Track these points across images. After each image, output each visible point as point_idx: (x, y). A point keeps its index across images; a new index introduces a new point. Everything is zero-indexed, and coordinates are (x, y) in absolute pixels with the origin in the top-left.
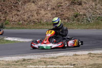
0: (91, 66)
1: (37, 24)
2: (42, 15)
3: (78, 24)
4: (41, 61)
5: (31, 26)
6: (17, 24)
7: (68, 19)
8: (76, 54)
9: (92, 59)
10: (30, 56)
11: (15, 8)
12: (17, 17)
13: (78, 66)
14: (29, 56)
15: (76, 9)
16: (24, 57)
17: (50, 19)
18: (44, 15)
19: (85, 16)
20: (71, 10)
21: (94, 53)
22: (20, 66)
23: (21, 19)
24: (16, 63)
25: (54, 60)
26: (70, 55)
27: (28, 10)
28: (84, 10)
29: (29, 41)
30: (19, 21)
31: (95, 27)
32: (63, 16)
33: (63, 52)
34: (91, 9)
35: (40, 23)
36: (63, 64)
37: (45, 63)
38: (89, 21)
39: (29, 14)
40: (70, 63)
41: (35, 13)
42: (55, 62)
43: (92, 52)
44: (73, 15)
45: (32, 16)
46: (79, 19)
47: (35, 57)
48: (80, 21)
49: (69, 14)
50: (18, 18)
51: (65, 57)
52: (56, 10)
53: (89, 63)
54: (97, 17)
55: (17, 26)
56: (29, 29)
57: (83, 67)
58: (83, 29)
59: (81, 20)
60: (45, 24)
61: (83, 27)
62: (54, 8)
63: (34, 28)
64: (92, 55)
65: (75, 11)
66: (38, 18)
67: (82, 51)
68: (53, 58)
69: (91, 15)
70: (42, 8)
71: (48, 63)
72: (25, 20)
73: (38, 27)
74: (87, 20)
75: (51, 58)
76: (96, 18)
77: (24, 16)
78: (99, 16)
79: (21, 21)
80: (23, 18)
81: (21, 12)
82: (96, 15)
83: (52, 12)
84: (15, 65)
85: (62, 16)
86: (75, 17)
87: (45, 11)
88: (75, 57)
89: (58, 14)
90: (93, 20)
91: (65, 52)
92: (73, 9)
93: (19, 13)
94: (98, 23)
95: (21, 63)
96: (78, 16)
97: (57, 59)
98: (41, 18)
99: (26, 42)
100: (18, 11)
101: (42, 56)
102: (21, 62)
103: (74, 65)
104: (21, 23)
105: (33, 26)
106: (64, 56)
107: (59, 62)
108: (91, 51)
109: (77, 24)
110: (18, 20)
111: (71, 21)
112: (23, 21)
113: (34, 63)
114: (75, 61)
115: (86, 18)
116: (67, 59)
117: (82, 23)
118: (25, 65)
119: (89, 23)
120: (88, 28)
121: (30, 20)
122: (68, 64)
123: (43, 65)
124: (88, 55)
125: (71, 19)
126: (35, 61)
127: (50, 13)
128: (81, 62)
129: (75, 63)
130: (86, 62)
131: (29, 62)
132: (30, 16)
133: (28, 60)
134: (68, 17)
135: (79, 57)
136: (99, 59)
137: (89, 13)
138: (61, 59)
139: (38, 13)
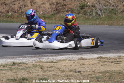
0: (101, 73)
2: (38, 5)
3: (85, 17)
4: (36, 66)
5: (24, 19)
6: (4, 16)
7: (72, 11)
8: (82, 57)
9: (102, 64)
10: (22, 59)
12: (4, 6)
13: (85, 74)
14: (20, 59)
16: (13, 60)
17: (49, 10)
18: (40, 5)
19: (94, 8)
21: (106, 57)
22: (8, 71)
24: (3, 67)
25: (53, 65)
26: (74, 58)
28: (93, 0)
30: (8, 12)
31: (107, 23)
32: (65, 6)
33: (65, 55)
36: (64, 70)
37: (41, 68)
38: (99, 15)
39: (21, 3)
40: (74, 69)
41: (29, 2)
43: (103, 55)
44: (78, 6)
45: (25, 5)
46: (86, 11)
47: (29, 60)
48: (87, 14)
49: (73, 4)
50: (7, 8)
51: (67, 61)
53: (98, 70)
54: (110, 10)
55: (5, 19)
57: (91, 74)
58: (91, 24)
59: (89, 13)
60: (41, 17)
61: (91, 23)
64: (102, 59)
65: (81, 1)
67: (89, 53)
68: (52, 62)
69: (102, 6)
71: (46, 69)
72: (15, 12)
74: (96, 13)
75: (50, 62)
76: (109, 11)
77: (14, 6)
78: (113, 8)
79: (10, 12)
80: (12, 8)
82: (108, 6)
83: (50, 2)
84: (2, 70)
85: (64, 7)
86: (82, 9)
88: (81, 62)
89: (59, 5)
90: (104, 13)
91: (67, 55)
93: (7, 2)
95: (10, 68)
96: (85, 7)
97: (57, 64)
98: (36, 9)
101: (38, 60)
102: (10, 66)
103: (79, 72)
104: (9, 15)
107: (60, 68)
108: (101, 54)
109: (83, 18)
110: (6, 11)
111: (76, 13)
112: (13, 12)
113: (27, 68)
114: (81, 66)
115: (95, 11)
116: (70, 64)
117: (90, 17)
118: (15, 71)
119: (99, 18)
120: (98, 24)
121: (22, 11)
122: (71, 71)
123: (39, 71)
124: (97, 59)
125: (75, 11)
126: (29, 65)
127: (48, 3)
128: (89, 68)
129: (80, 69)
130: (95, 68)
131: (20, 66)
132: (22, 6)
133: (19, 63)
134: (72, 9)
135: (86, 62)
136: (112, 65)
137: (99, 3)
138: (63, 63)
139: (32, 3)
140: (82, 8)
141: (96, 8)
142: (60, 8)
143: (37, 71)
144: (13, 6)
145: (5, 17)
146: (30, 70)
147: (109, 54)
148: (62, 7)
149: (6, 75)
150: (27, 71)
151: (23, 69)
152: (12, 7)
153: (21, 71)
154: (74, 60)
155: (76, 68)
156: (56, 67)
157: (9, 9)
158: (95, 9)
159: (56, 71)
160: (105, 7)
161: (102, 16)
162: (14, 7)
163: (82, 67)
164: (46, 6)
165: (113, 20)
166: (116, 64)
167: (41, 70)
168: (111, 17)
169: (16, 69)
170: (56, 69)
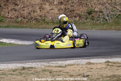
0: (109, 78)
1: (39, 22)
2: (47, 11)
3: (93, 23)
4: (45, 70)
5: (33, 25)
6: (14, 22)
7: (80, 17)
8: (90, 62)
9: (110, 68)
10: (31, 63)
11: (12, 1)
12: (14, 12)
13: (93, 78)
14: (30, 63)
15: (90, 4)
16: (23, 65)
17: (57, 16)
18: (49, 11)
19: (101, 13)
20: (84, 5)
21: (113, 61)
22: (18, 76)
24: (13, 72)
25: (62, 70)
26: (82, 63)
27: (28, 3)
28: (100, 6)
29: (29, 44)
30: (18, 17)
31: (115, 28)
32: (73, 12)
33: (73, 60)
34: (109, 4)
36: (73, 74)
37: (50, 73)
38: (107, 20)
39: (30, 9)
40: (82, 74)
41: (38, 7)
42: (64, 72)
43: (110, 60)
44: (86, 12)
45: (34, 11)
46: (93, 17)
47: (38, 65)
48: (95, 20)
49: (81, 10)
50: (16, 14)
51: (75, 66)
52: (64, 4)
53: (106, 74)
54: (117, 15)
55: (14, 25)
56: (30, 28)
57: (99, 78)
58: (98, 30)
59: (96, 18)
60: (49, 23)
61: (98, 28)
62: (62, 2)
63: (36, 28)
64: (110, 64)
65: (89, 7)
66: (41, 14)
67: (97, 58)
68: (61, 67)
70: (46, 2)
71: (55, 73)
72: (25, 17)
73: (41, 26)
74: (104, 18)
75: (58, 67)
76: (116, 17)
78: (119, 13)
79: (20, 18)
80: (22, 14)
81: (19, 6)
82: (115, 12)
83: (59, 8)
84: (11, 74)
85: (72, 13)
87: (50, 5)
88: (89, 66)
89: (67, 10)
90: (112, 18)
91: (75, 59)
92: (86, 4)
93: (16, 8)
95: (20, 72)
96: (93, 13)
97: (66, 68)
98: (45, 15)
99: (26, 45)
100: (16, 5)
101: (47, 64)
102: (20, 71)
103: (88, 76)
104: (19, 20)
105: (35, 24)
106: (75, 64)
107: (69, 73)
108: (109, 58)
109: (91, 23)
110: (15, 16)
111: (84, 19)
112: (22, 18)
113: (37, 73)
114: (89, 71)
115: (102, 16)
116: (78, 69)
117: (98, 22)
118: (24, 75)
119: (106, 23)
120: (105, 29)
121: (31, 17)
122: (79, 75)
123: (48, 75)
124: (105, 64)
125: (83, 17)
126: (38, 70)
127: (57, 9)
128: (97, 73)
129: (88, 73)
130: (103, 73)
131: (29, 71)
132: (32, 12)
133: (29, 68)
134: (80, 14)
135: (94, 66)
136: (120, 69)
137: (107, 9)
138: (71, 68)
139: (41, 8)
140: (90, 13)
141: (103, 14)
142: (68, 13)
143: (46, 76)
146: (39, 75)
147: (116, 59)
149: (15, 79)
150: (37, 75)
151: (32, 74)
152: (22, 13)
153: (30, 75)
154: (82, 65)
155: (84, 72)
156: (65, 72)
157: (19, 15)
159: (65, 76)
160: (112, 13)
161: (110, 21)
162: (24, 12)
163: (90, 72)
164: (54, 12)
165: (120, 25)
167: (50, 75)
168: (118, 23)
169: (26, 73)
170: (65, 73)
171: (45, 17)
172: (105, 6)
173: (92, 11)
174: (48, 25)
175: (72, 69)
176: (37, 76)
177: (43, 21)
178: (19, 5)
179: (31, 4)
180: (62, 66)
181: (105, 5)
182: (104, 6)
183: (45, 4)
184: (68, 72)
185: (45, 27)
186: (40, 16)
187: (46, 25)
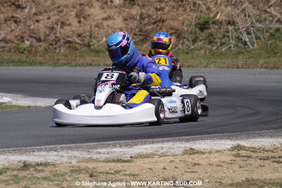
1: (77, 49)
2: (95, 23)
3: (211, 50)
4: (78, 171)
5: (59, 57)
6: (13, 50)
7: (179, 36)
8: (192, 147)
9: (242, 163)
10: (45, 153)
12: (13, 25)
14: (41, 153)
15: (205, 4)
16: (24, 158)
18: (100, 21)
19: (233, 27)
20: (188, 7)
21: (252, 146)
22: (10, 184)
23: (25, 32)
26: (173, 151)
27: (48, 3)
28: (229, 8)
29: (47, 105)
30: (22, 39)
31: (264, 63)
32: (160, 24)
33: (153, 143)
34: (250, 2)
35: (89, 46)
37: (91, 176)
38: (245, 43)
39: (53, 19)
40: (170, 177)
41: (73, 13)
42: (125, 175)
43: (243, 143)
44: (193, 23)
45: (63, 23)
46: (212, 35)
47: (62, 156)
48: (216, 43)
49: (181, 18)
50: (19, 30)
51: (156, 158)
52: (138, 5)
53: (231, 178)
54: (272, 31)
55: (13, 57)
58: (223, 68)
59: (220, 38)
60: (102, 51)
61: (224, 63)
62: (133, 1)
63: (67, 65)
64: (243, 153)
65: (201, 11)
66: (80, 30)
67: (213, 138)
68: (119, 161)
69: (252, 23)
70: (94, 0)
71: (103, 177)
72: (40, 38)
73: (82, 61)
74: (238, 38)
75: (113, 161)
76: (268, 34)
77: (37, 24)
78: (277, 26)
79: (28, 40)
80: (33, 30)
81: (26, 10)
82: (267, 22)
83: (125, 14)
85: (158, 26)
86: (202, 29)
87: (103, 8)
88: (190, 159)
89: (146, 21)
90: (258, 38)
91: (158, 142)
92: (195, 4)
93: (19, 14)
94: (272, 50)
95: (14, 176)
96: (211, 26)
97: (131, 164)
98: (91, 32)
99: (40, 107)
100: (19, 7)
101: (85, 155)
102: (15, 173)
104: (25, 46)
105: (65, 56)
106: (156, 155)
107: (138, 175)
108: (241, 139)
109: (205, 52)
110: (16, 37)
111: (189, 41)
112: (34, 41)
113: (57, 176)
114: (190, 170)
115: (235, 34)
116: (162, 165)
117: (223, 50)
118: (25, 182)
119: (243, 51)
120: (240, 66)
121: (56, 37)
124: (230, 153)
125: (186, 36)
126: (61, 169)
127: (121, 16)
128: (208, 174)
129: (187, 177)
130: (224, 175)
131: (39, 171)
132: (57, 24)
133: (38, 165)
134: (178, 30)
135: (203, 158)
136: (267, 165)
137: (245, 16)
138: (145, 163)
139: (81, 16)
140: (203, 26)
141: (237, 27)
142: (150, 27)
144: (34, 24)
145: (15, 52)
146: (63, 181)
147: (260, 140)
148: (155, 26)
150: (56, 182)
151: (45, 178)
152: (32, 27)
153: (40, 183)
154: (173, 155)
155: (175, 174)
156: (128, 173)
158: (235, 30)
160: (258, 25)
161: (253, 45)
162: (38, 26)
163: (193, 172)
164: (114, 23)
165: (279, 55)
166: (275, 164)
168: (275, 49)
169: (30, 178)
170: (128, 177)
171: (90, 37)
172: (242, 7)
173: (207, 22)
174: (99, 56)
175: (146, 166)
176: (57, 185)
177: (86, 48)
178: (26, 8)
179: (57, 5)
180: (122, 158)
181: (242, 5)
182: (238, 9)
183: (91, 6)
184: (137, 173)
185: (90, 62)
186: (79, 35)
187: (93, 58)
